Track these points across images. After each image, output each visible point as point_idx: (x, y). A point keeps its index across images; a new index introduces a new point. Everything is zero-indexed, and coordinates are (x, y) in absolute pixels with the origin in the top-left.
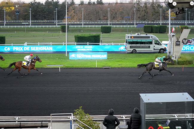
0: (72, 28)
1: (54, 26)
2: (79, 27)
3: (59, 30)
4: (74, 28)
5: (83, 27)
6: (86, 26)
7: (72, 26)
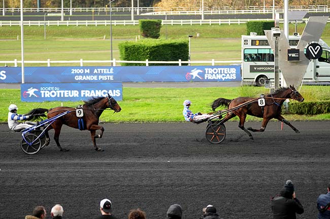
0: (171, 28)
1: (125, 22)
2: (191, 23)
3: (136, 33)
4: (178, 27)
5: (201, 23)
6: (210, 21)
7: (172, 22)
